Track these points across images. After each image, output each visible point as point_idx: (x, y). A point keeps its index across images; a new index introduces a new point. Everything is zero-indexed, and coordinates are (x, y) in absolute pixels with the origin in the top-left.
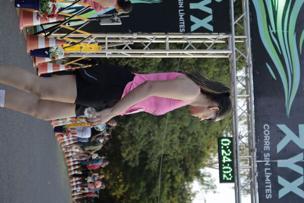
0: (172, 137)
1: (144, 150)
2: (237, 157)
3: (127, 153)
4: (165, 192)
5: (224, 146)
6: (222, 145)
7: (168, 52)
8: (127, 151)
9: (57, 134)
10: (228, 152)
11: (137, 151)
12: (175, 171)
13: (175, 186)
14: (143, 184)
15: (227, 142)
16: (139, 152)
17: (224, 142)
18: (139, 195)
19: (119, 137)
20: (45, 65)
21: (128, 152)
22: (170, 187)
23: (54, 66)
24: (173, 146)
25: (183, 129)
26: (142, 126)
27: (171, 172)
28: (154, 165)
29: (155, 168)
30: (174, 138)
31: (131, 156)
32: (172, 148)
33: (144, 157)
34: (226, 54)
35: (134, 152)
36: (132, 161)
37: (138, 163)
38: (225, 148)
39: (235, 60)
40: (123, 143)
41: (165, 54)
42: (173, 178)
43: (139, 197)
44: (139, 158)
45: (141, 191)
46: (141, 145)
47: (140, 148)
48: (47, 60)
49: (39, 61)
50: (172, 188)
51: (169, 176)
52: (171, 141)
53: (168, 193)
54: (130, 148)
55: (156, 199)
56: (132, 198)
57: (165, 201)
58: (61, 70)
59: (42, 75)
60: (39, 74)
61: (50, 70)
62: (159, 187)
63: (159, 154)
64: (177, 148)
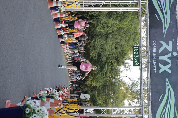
0: (112, 47)
1: (100, 52)
2: (141, 55)
4: (109, 70)
6: (135, 50)
7: (111, 9)
9: (62, 44)
10: (137, 53)
12: (113, 62)
13: (113, 68)
14: (99, 67)
15: (137, 48)
17: (135, 48)
18: (97, 72)
19: (89, 46)
20: (56, 14)
21: (93, 53)
22: (111, 68)
23: (60, 15)
24: (112, 50)
25: (117, 43)
26: (99, 42)
27: (111, 62)
28: (104, 59)
31: (94, 55)
33: (99, 55)
34: (137, 9)
35: (95, 53)
37: (97, 58)
38: (136, 51)
39: (141, 12)
40: (90, 49)
41: (110, 9)
42: (112, 64)
44: (97, 56)
46: (98, 50)
48: (57, 12)
49: (54, 12)
50: (112, 69)
51: (111, 63)
52: (112, 48)
53: (110, 71)
54: (93, 51)
55: (105, 74)
56: (94, 73)
57: (108, 74)
58: (63, 16)
59: (55, 18)
60: (54, 18)
61: (59, 16)
62: (106, 68)
63: (106, 54)
64: (114, 51)
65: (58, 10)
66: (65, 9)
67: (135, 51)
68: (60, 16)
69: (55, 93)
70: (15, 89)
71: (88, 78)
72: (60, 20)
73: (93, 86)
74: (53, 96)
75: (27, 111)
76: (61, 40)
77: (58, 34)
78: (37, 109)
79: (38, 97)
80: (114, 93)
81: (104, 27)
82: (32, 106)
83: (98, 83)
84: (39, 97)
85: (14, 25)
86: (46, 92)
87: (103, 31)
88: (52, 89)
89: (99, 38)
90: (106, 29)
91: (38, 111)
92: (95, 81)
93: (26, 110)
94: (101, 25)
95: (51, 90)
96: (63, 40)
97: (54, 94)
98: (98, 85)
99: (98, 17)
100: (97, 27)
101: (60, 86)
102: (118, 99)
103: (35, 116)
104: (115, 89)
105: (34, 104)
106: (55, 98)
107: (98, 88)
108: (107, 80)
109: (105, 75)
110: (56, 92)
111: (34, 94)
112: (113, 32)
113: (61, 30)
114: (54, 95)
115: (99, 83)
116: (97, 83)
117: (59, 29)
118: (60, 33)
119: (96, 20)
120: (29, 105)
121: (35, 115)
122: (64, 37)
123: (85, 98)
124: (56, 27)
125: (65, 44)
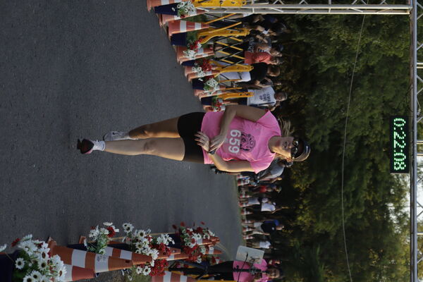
0: (372, 113)
1: (336, 129)
3: (312, 133)
4: (365, 185)
5: (396, 127)
6: (395, 126)
7: (330, 8)
8: (313, 130)
9: (206, 107)
10: (401, 135)
11: (325, 130)
12: (377, 159)
13: (379, 177)
14: (334, 174)
15: (401, 122)
16: (328, 132)
17: (397, 122)
18: (329, 188)
19: (303, 112)
20: (177, 24)
21: (315, 131)
22: (371, 179)
24: (374, 125)
26: (331, 98)
27: (373, 160)
28: (348, 149)
29: (351, 154)
30: (375, 115)
31: (318, 137)
32: (372, 127)
33: (336, 138)
35: (321, 132)
36: (320, 144)
37: (327, 147)
38: (398, 130)
39: (416, 19)
40: (307, 119)
41: (327, 10)
42: (375, 168)
43: (329, 191)
44: (329, 140)
45: (331, 183)
46: (330, 123)
47: (330, 127)
50: (374, 180)
51: (370, 164)
52: (371, 117)
53: (369, 186)
54: (316, 127)
55: (351, 195)
56: (320, 192)
57: (364, 196)
58: (196, 29)
59: (173, 35)
60: (170, 35)
61: (183, 30)
62: (355, 178)
63: (355, 134)
64: (379, 128)
65: (175, 13)
66: (198, 11)
67: (396, 131)
68: (187, 28)
69: (140, 238)
71: (301, 207)
72: (187, 39)
73: (316, 231)
74: (134, 246)
75: (20, 263)
76: (200, 94)
77: (191, 78)
78: (41, 260)
79: (86, 245)
80: (381, 255)
81: (339, 56)
82: (30, 253)
83: (331, 222)
84: (89, 245)
86: (107, 232)
87: (339, 65)
88: (132, 228)
89: (333, 88)
90: (348, 61)
91: (43, 265)
92: (321, 215)
93: (17, 262)
94: (330, 51)
95: (129, 229)
96: (207, 93)
97: (137, 240)
98: (330, 228)
99: (321, 27)
100: (320, 54)
101: (183, 224)
102: (394, 275)
103: (35, 277)
104: (385, 241)
106: (139, 250)
107: (331, 238)
108: (358, 214)
109: (351, 199)
110: (142, 234)
111: (82, 237)
112: (369, 69)
113: (196, 67)
114: (137, 244)
115: (334, 224)
116: (327, 223)
117: (190, 64)
118: (194, 74)
119: (317, 33)
121: (35, 273)
122: (209, 87)
123: (249, 259)
124: (181, 59)
125: (214, 105)
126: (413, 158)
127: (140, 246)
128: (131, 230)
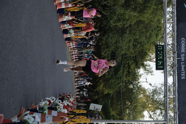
0: (129, 44)
1: (114, 51)
2: (166, 56)
3: (104, 53)
8: (104, 51)
9: (67, 42)
10: (161, 53)
12: (130, 63)
14: (113, 69)
16: (111, 52)
18: (111, 75)
19: (100, 44)
20: (60, 4)
22: (127, 71)
23: (65, 4)
25: (136, 40)
26: (113, 38)
27: (128, 63)
29: (120, 61)
31: (106, 54)
32: (129, 50)
33: (113, 55)
35: (108, 52)
36: (107, 57)
37: (110, 58)
39: (166, 2)
40: (102, 47)
42: (129, 66)
44: (111, 56)
45: (111, 73)
46: (112, 48)
47: (111, 50)
48: (62, 1)
50: (129, 72)
51: (127, 65)
52: (128, 46)
53: (126, 75)
54: (106, 50)
55: (120, 78)
56: (107, 77)
57: (124, 79)
58: (69, 6)
59: (59, 9)
60: (57, 9)
61: (63, 7)
62: (122, 71)
63: (122, 53)
64: (132, 50)
68: (65, 6)
69: (59, 104)
70: (10, 99)
71: (99, 83)
73: (105, 93)
74: (56, 108)
76: (66, 36)
79: (38, 109)
80: (131, 102)
81: (119, 20)
82: (30, 122)
83: (111, 90)
85: (9, 18)
86: (48, 103)
87: (118, 24)
88: (55, 99)
89: (114, 34)
90: (122, 22)
92: (107, 86)
94: (115, 18)
95: (53, 100)
96: (69, 36)
98: (111, 92)
99: (112, 8)
100: (111, 19)
101: (64, 94)
102: (136, 110)
104: (133, 97)
105: (33, 119)
106: (59, 109)
107: (111, 96)
109: (120, 80)
110: (60, 102)
111: (32, 105)
112: (130, 25)
113: (67, 24)
114: (58, 107)
115: (112, 90)
116: (110, 89)
117: (64, 23)
118: (65, 27)
119: (110, 10)
120: (27, 121)
122: (70, 33)
123: (95, 109)
124: (60, 20)
125: (71, 41)
126: (166, 63)
127: (59, 108)
128: (54, 100)
